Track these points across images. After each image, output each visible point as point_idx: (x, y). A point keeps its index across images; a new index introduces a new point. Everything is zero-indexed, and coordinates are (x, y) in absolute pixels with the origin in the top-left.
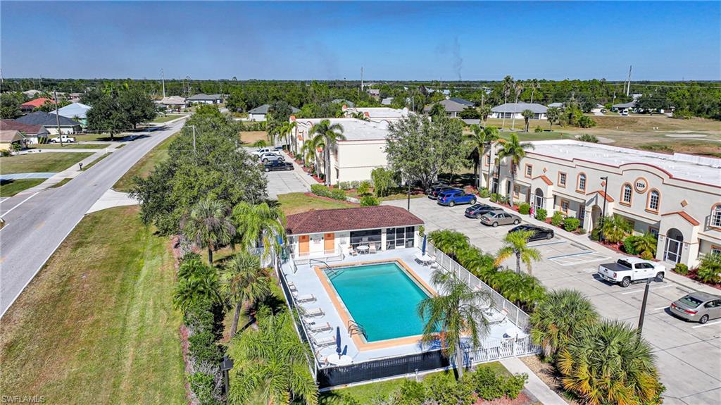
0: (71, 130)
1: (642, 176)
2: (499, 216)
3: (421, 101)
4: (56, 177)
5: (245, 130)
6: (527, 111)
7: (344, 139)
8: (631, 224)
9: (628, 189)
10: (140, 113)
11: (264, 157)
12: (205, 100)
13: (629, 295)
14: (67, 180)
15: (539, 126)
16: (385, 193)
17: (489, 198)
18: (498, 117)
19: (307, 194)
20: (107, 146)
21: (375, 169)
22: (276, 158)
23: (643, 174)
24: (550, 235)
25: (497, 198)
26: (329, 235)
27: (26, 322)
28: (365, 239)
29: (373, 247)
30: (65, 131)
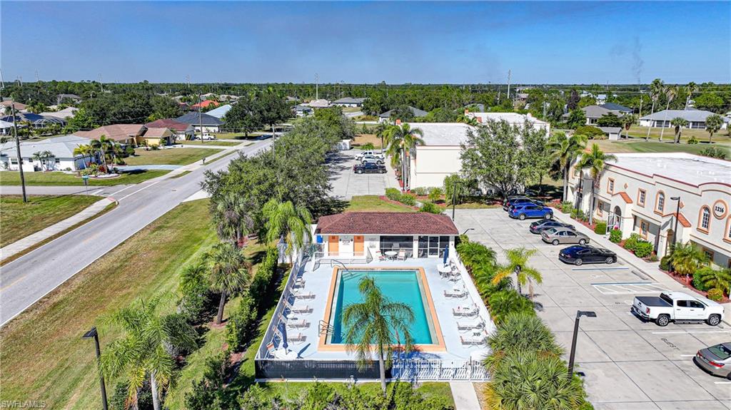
0: (217, 129)
1: (722, 199)
2: (561, 233)
3: (559, 106)
4: (180, 169)
5: (368, 133)
6: (678, 119)
7: (423, 144)
8: (710, 255)
9: (707, 213)
10: (275, 115)
11: (364, 159)
12: (350, 103)
13: (659, 335)
14: (187, 172)
15: (693, 137)
16: (459, 201)
17: (569, 214)
18: (653, 126)
19: (381, 197)
20: (239, 143)
21: (449, 175)
22: (375, 161)
23: (723, 197)
24: (610, 259)
25: (578, 215)
26: (359, 238)
27: (79, 288)
28: (396, 245)
29: (402, 254)
30: (212, 129)
